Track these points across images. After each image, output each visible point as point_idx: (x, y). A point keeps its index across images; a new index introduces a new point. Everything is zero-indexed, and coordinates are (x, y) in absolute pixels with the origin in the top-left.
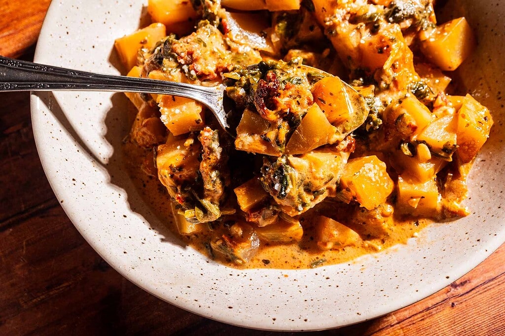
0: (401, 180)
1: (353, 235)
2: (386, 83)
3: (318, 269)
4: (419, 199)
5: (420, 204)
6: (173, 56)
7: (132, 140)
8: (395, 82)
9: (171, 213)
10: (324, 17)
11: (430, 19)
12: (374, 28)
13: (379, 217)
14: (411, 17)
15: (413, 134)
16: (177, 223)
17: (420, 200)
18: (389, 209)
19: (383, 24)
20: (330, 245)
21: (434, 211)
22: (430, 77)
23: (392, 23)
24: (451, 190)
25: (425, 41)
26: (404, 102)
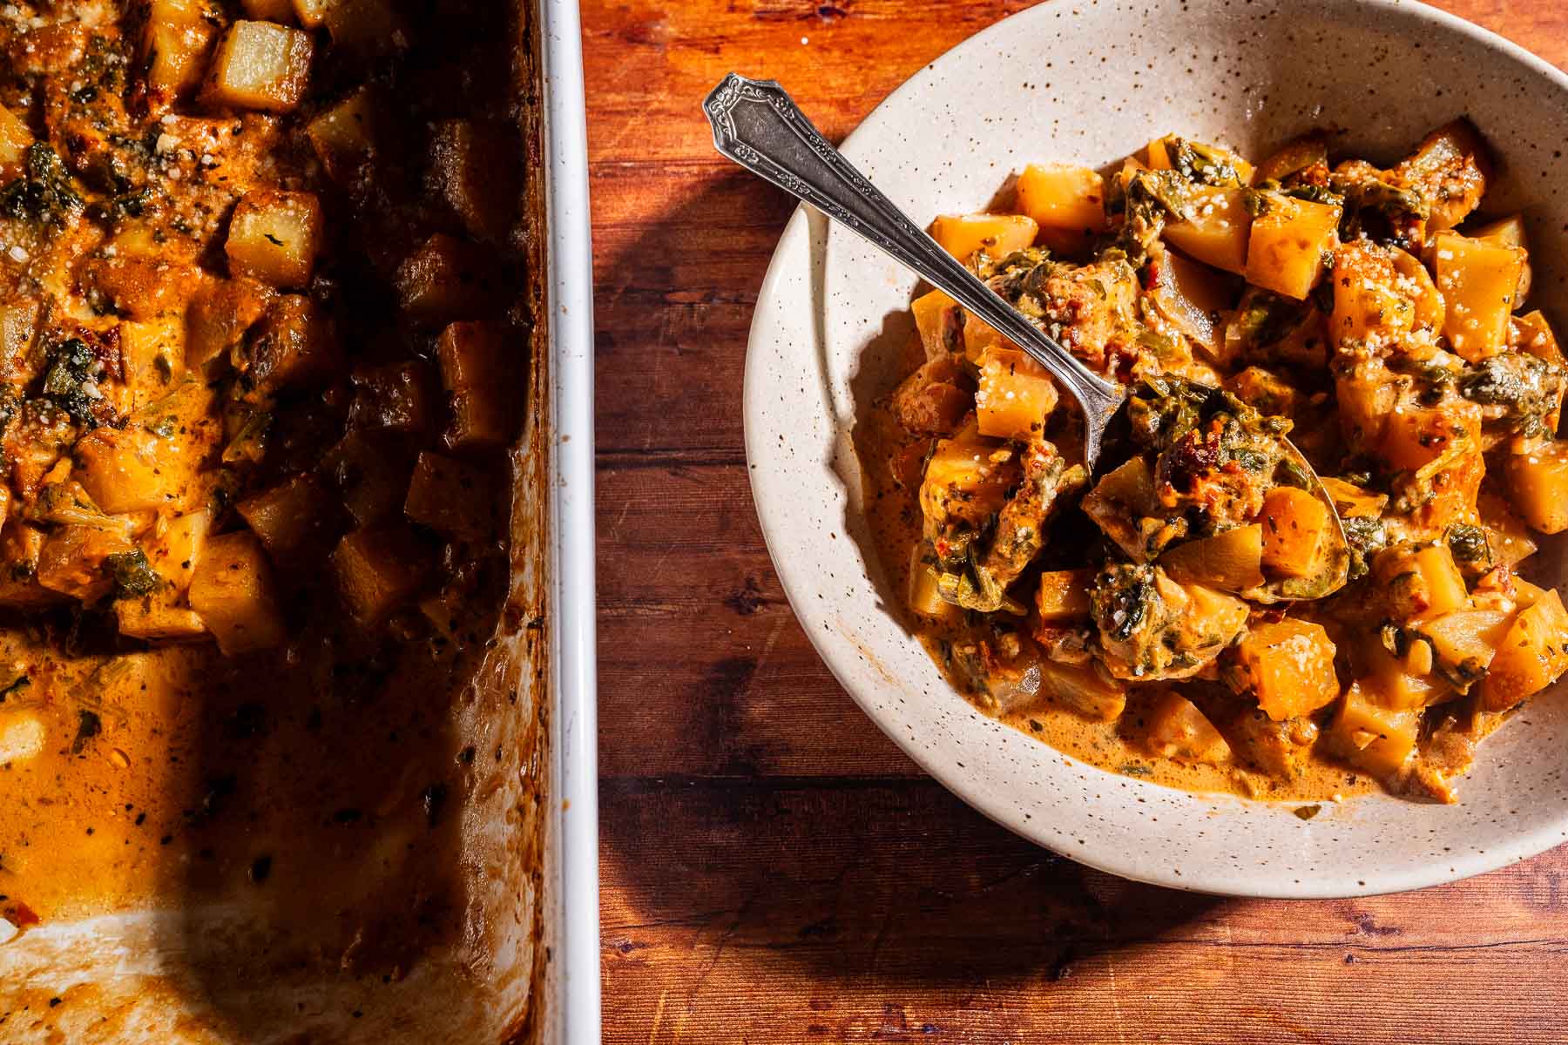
0: (1355, 689)
1: (1221, 749)
2: (1409, 504)
3: (1131, 781)
4: (1374, 737)
5: (1373, 746)
6: (1041, 297)
7: (892, 407)
8: (1427, 508)
9: (908, 565)
10: (1344, 334)
11: (1547, 421)
12: (1430, 393)
13: (1283, 738)
14: (1510, 403)
15: (1415, 615)
16: (911, 587)
17: (1376, 740)
18: (1310, 731)
19: (1450, 397)
20: (1170, 750)
21: (1395, 770)
22: (1498, 528)
23: (1469, 399)
24: (1442, 748)
25: (1519, 457)
26: (1425, 551)
